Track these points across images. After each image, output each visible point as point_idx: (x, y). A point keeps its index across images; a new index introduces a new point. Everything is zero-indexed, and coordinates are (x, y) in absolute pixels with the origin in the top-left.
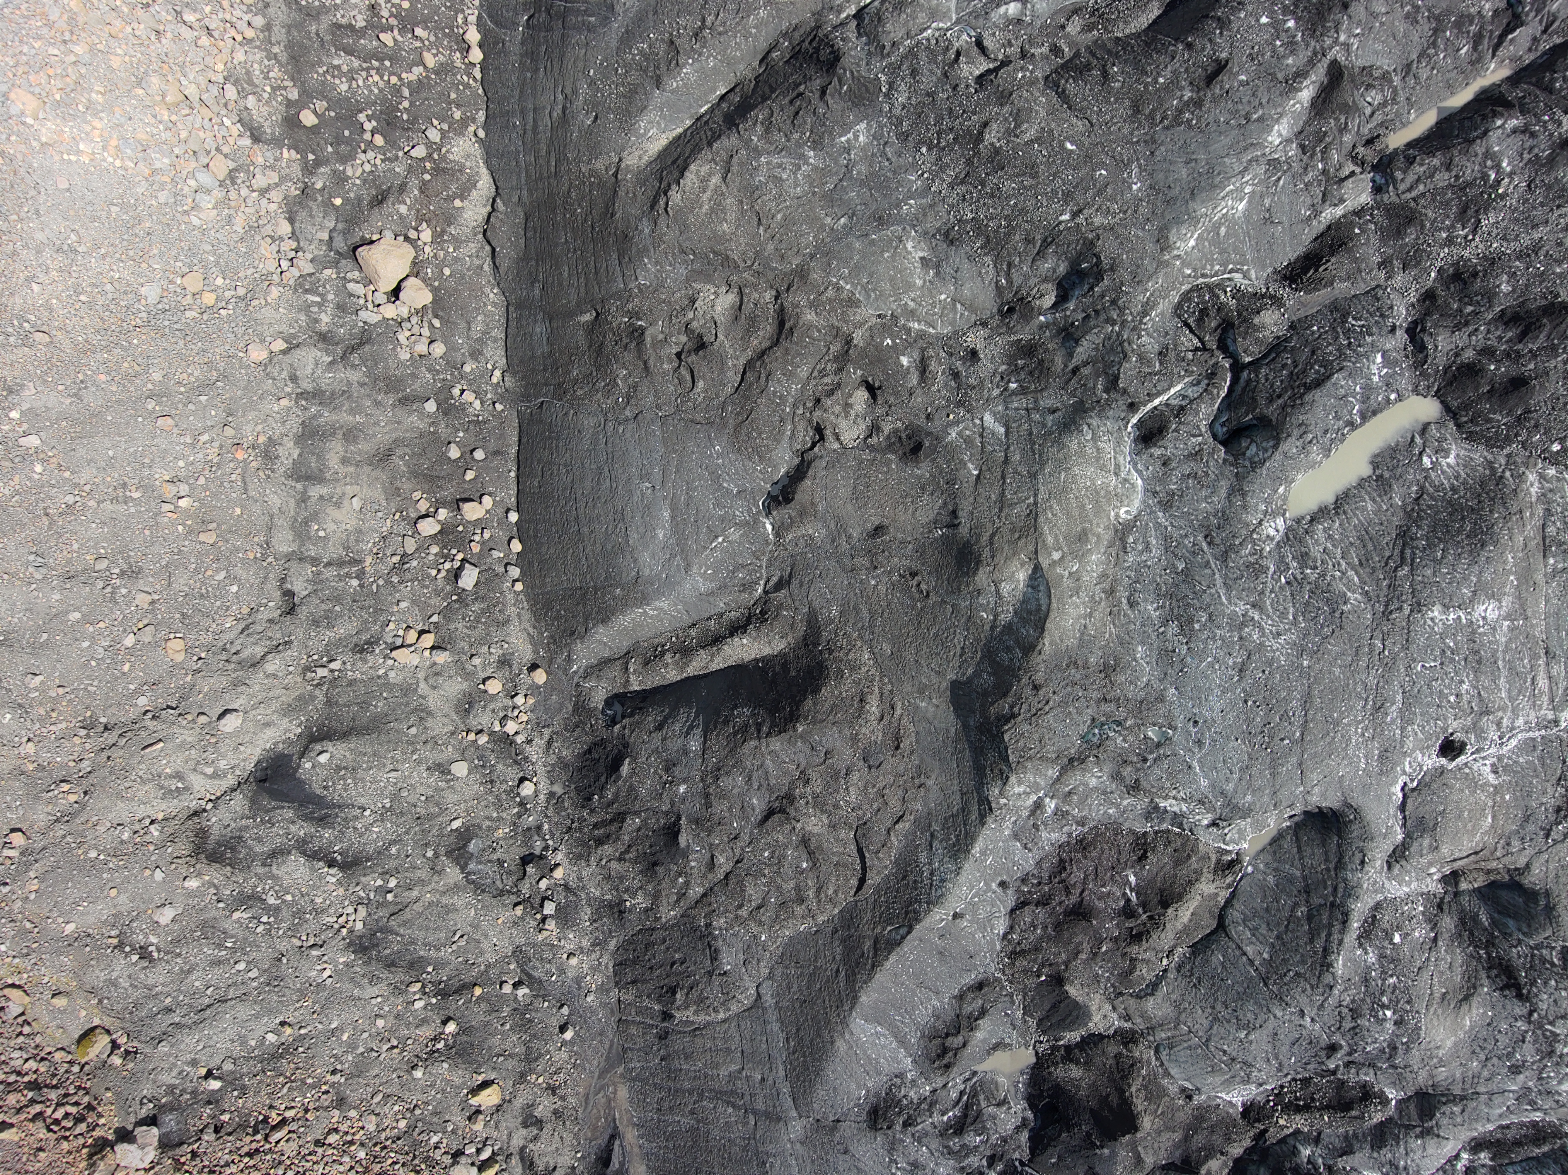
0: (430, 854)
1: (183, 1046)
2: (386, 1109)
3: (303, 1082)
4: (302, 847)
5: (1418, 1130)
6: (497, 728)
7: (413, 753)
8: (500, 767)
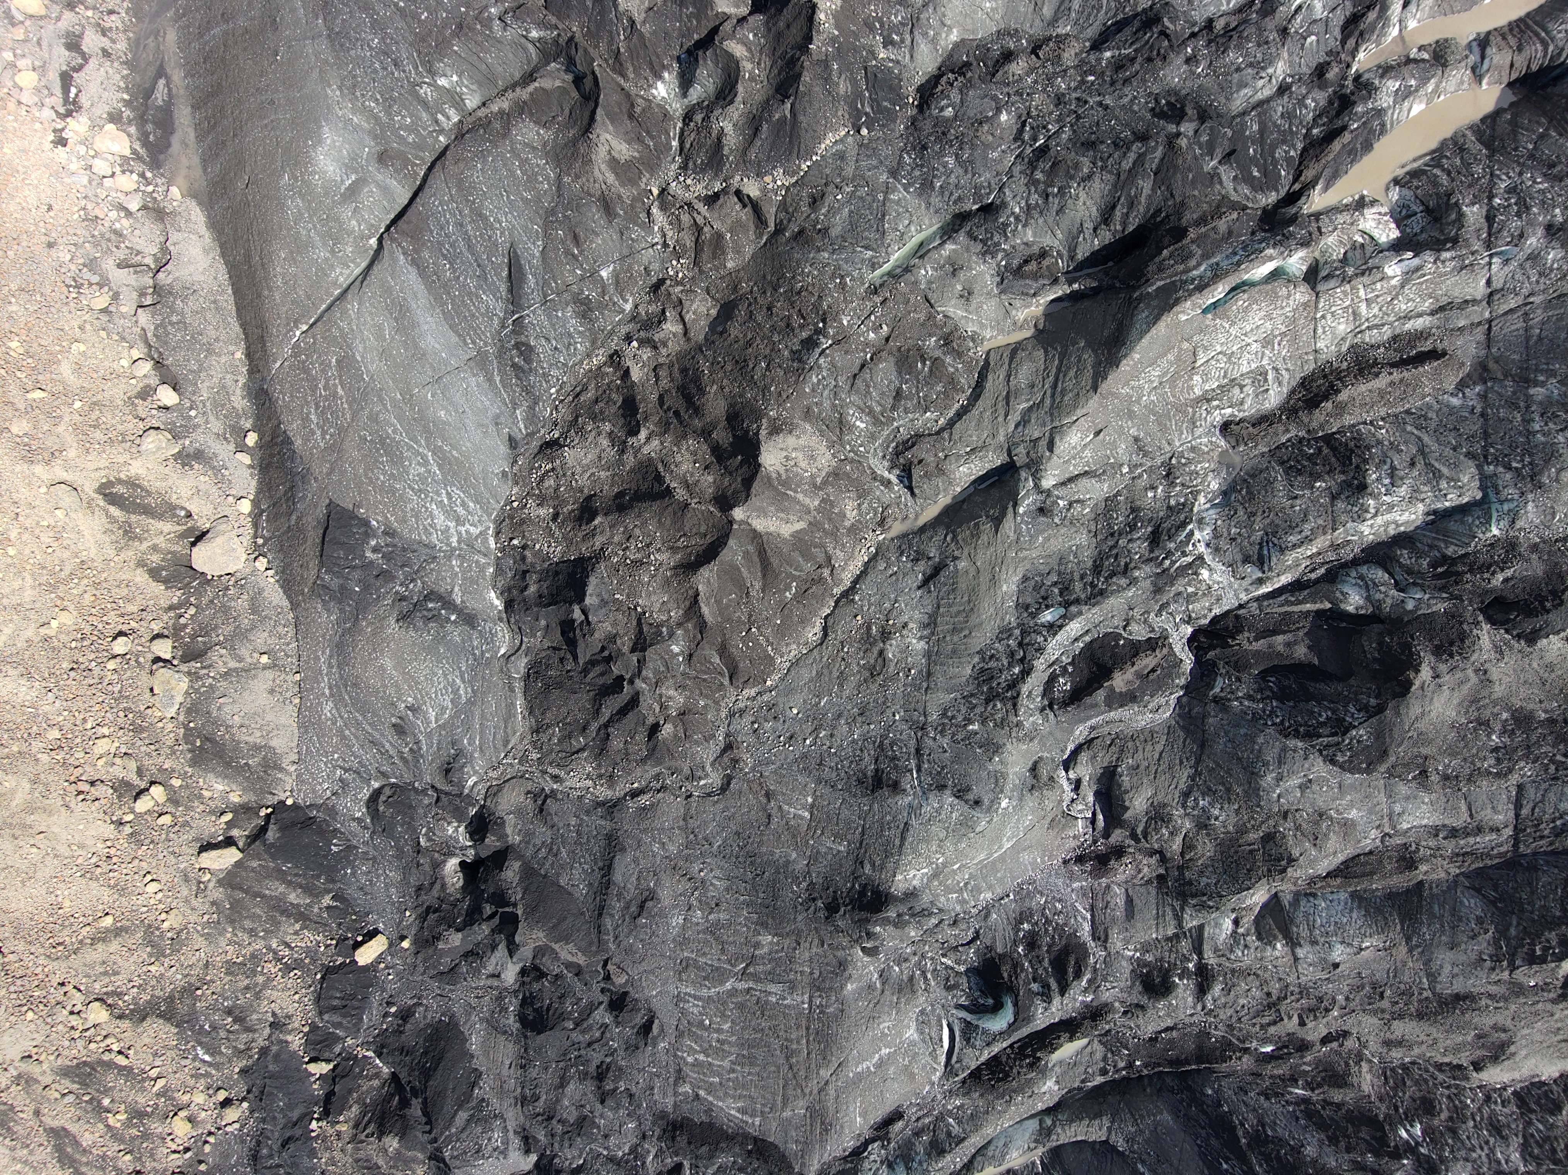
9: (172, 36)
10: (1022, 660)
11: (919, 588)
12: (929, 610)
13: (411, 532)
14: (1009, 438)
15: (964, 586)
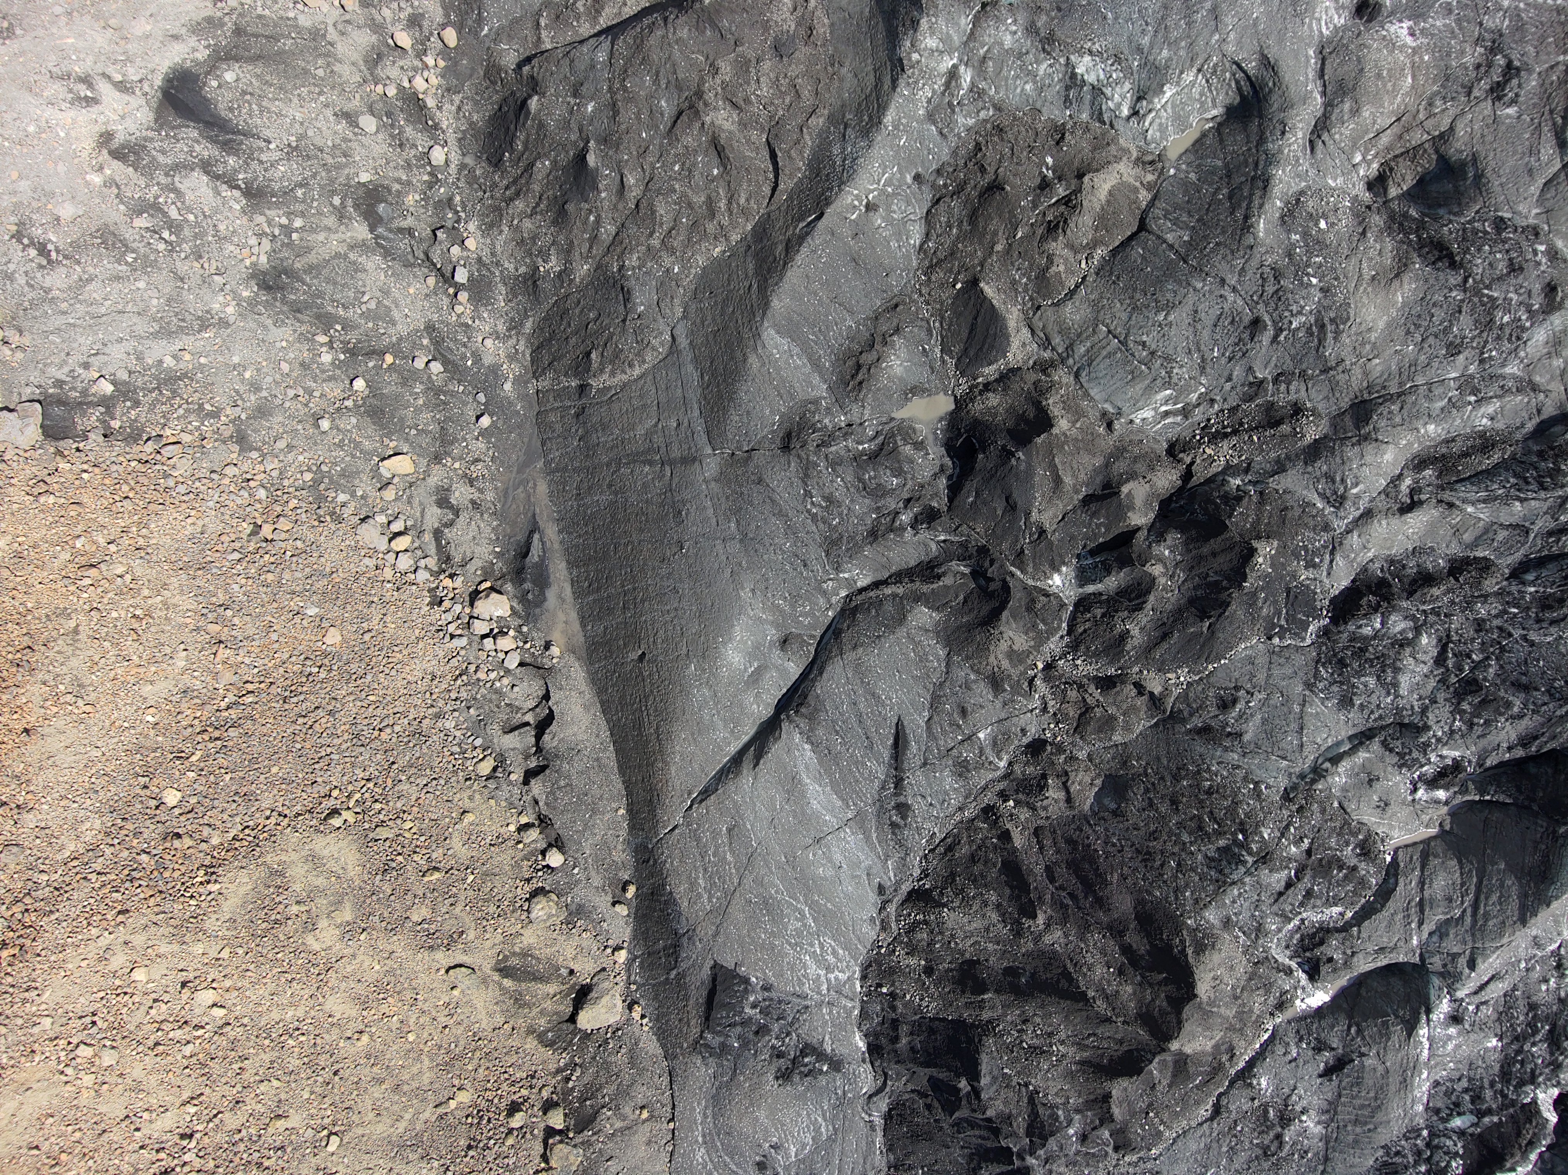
0: (337, 201)
1: (75, 345)
2: (290, 457)
3: (201, 407)
4: (206, 166)
5: (1354, 440)
6: (406, 84)
7: (320, 94)
8: (409, 131)
9: (542, 488)
10: (1428, 1160)
11: (1320, 1076)
12: (1329, 1096)
13: (785, 986)
14: (1421, 946)
15: (1371, 1083)
